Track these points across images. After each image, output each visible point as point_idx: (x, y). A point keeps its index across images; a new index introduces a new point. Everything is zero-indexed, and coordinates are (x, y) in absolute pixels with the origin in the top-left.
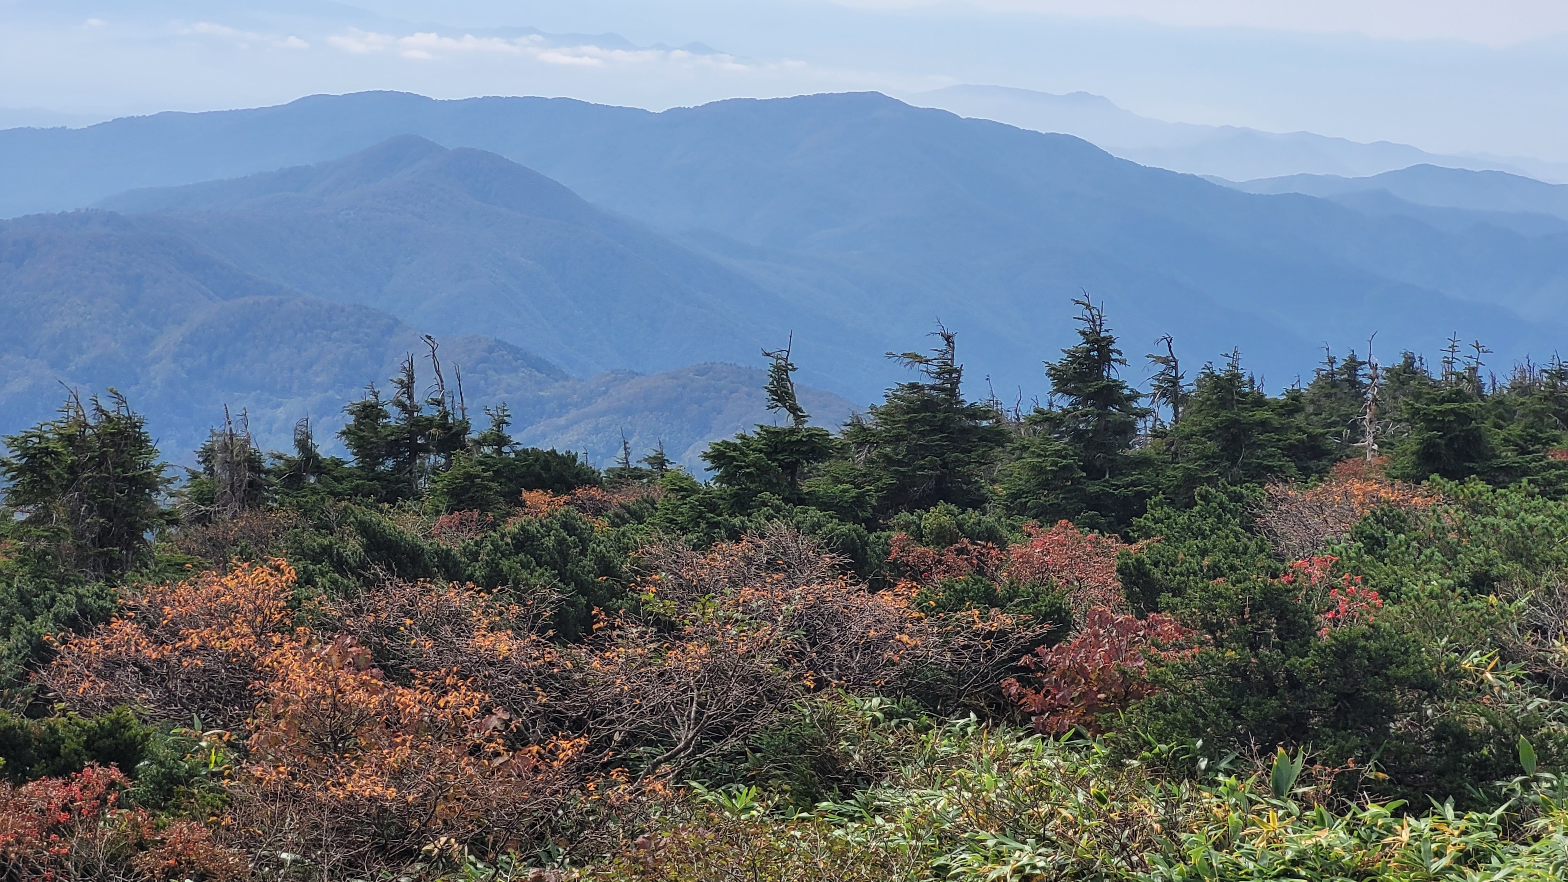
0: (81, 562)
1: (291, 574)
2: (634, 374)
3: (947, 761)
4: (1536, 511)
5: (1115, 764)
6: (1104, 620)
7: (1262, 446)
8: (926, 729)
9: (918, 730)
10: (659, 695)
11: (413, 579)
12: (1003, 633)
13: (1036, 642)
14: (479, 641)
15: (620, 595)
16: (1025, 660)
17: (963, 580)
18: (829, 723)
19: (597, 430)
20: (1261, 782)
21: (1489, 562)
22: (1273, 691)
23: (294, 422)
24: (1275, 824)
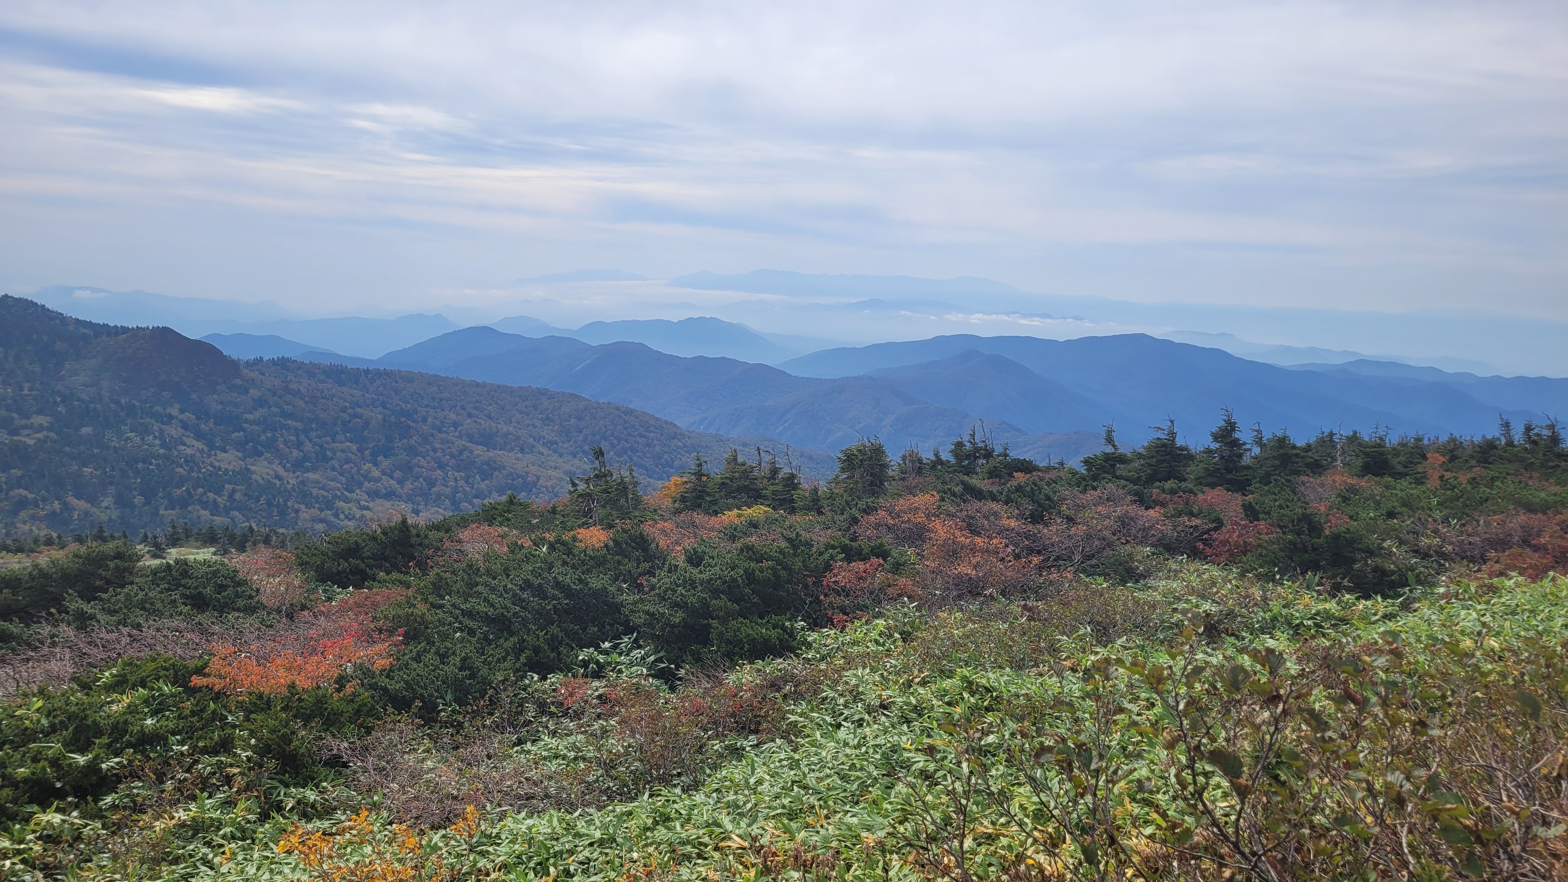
0: (864, 492)
1: (937, 497)
2: (1051, 434)
3: (1175, 571)
4: (1413, 489)
5: (1242, 575)
6: (1237, 523)
7: (1297, 463)
8: (1168, 559)
9: (1164, 560)
10: (1068, 543)
11: (980, 500)
12: (1196, 526)
13: (1209, 530)
14: (1004, 522)
15: (1054, 508)
16: (1205, 536)
17: (1180, 507)
18: (1130, 555)
19: (1038, 453)
20: (1301, 584)
21: (1394, 507)
22: (1307, 552)
23: (932, 448)
24: (1307, 600)
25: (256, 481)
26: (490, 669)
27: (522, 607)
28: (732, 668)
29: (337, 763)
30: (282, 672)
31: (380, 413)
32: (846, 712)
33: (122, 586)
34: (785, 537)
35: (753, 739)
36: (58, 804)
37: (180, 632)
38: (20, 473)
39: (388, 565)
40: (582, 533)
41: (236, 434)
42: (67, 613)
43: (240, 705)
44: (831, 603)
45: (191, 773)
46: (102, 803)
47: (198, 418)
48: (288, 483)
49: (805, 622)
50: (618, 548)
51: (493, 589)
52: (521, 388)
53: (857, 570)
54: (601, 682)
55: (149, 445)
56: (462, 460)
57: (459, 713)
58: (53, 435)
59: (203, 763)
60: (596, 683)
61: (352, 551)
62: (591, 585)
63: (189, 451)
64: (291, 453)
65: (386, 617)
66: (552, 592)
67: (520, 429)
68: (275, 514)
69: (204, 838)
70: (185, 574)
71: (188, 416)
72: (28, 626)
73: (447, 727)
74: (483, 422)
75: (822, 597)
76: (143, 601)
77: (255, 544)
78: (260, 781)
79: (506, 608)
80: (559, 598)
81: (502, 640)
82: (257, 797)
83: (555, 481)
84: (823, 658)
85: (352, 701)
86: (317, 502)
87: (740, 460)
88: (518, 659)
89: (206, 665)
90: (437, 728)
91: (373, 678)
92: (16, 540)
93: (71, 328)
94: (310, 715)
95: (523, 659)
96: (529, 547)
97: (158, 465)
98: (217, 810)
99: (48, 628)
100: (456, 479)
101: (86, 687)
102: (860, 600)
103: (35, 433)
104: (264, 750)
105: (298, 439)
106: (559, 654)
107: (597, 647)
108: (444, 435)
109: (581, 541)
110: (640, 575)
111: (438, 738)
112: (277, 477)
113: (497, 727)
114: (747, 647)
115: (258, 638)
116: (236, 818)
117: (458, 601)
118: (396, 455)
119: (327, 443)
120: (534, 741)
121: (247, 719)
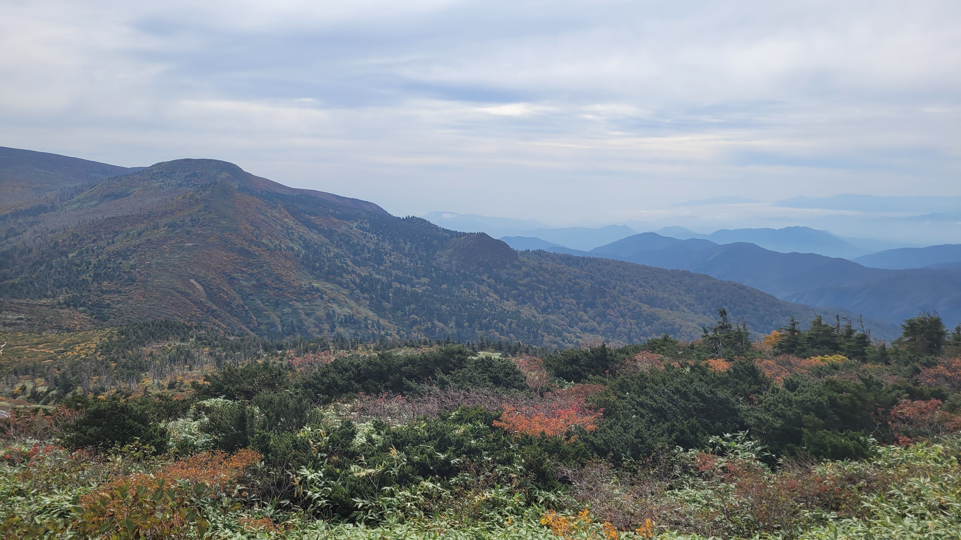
0: (925, 351)
25: (523, 318)
26: (653, 440)
27: (673, 404)
28: (819, 462)
29: (565, 481)
30: (537, 425)
31: (590, 283)
32: (910, 507)
33: (461, 368)
34: (861, 378)
35: (834, 514)
36: (431, 479)
37: (488, 396)
38: (414, 307)
39: (594, 371)
40: (712, 362)
41: (514, 291)
42: (436, 380)
43: (517, 440)
44: (897, 427)
45: (492, 473)
46: (450, 481)
47: (496, 282)
48: (539, 320)
49: (876, 439)
50: (736, 373)
51: (656, 391)
52: (672, 270)
53: (919, 406)
54: (724, 458)
55: (472, 295)
56: (634, 313)
57: (634, 464)
58: (429, 288)
59: (498, 469)
60: (720, 459)
61: (575, 361)
62: (718, 395)
63: (491, 300)
64: (541, 303)
65: (593, 401)
66: (692, 397)
67: (671, 295)
68: (531, 337)
69: (498, 510)
70: (490, 365)
71: (492, 281)
72: (419, 384)
73: (627, 471)
74: (648, 290)
75: (890, 423)
76: (470, 377)
77: (521, 353)
78: (526, 484)
79: (664, 403)
80: (697, 402)
81: (661, 423)
82: (525, 492)
83: (692, 329)
84: (890, 466)
85: (574, 447)
86: (553, 332)
87: (823, 323)
88: (670, 436)
89: (500, 415)
90: (621, 471)
91: (586, 435)
92: (411, 341)
93: (440, 233)
94: (552, 451)
95: (673, 437)
96: (678, 368)
97: (476, 306)
98: (504, 496)
99: (428, 386)
100: (631, 324)
101: (444, 419)
102: (921, 429)
103: (423, 286)
104: (529, 466)
105: (545, 296)
106: (696, 437)
107: (722, 436)
108: (625, 297)
109: (712, 367)
110: (751, 393)
111: (622, 477)
112: (534, 317)
113: (657, 476)
114: (829, 450)
115: (526, 404)
116: (514, 502)
117: (635, 396)
118: (597, 307)
119: (560, 298)
120: (680, 489)
121: (520, 448)
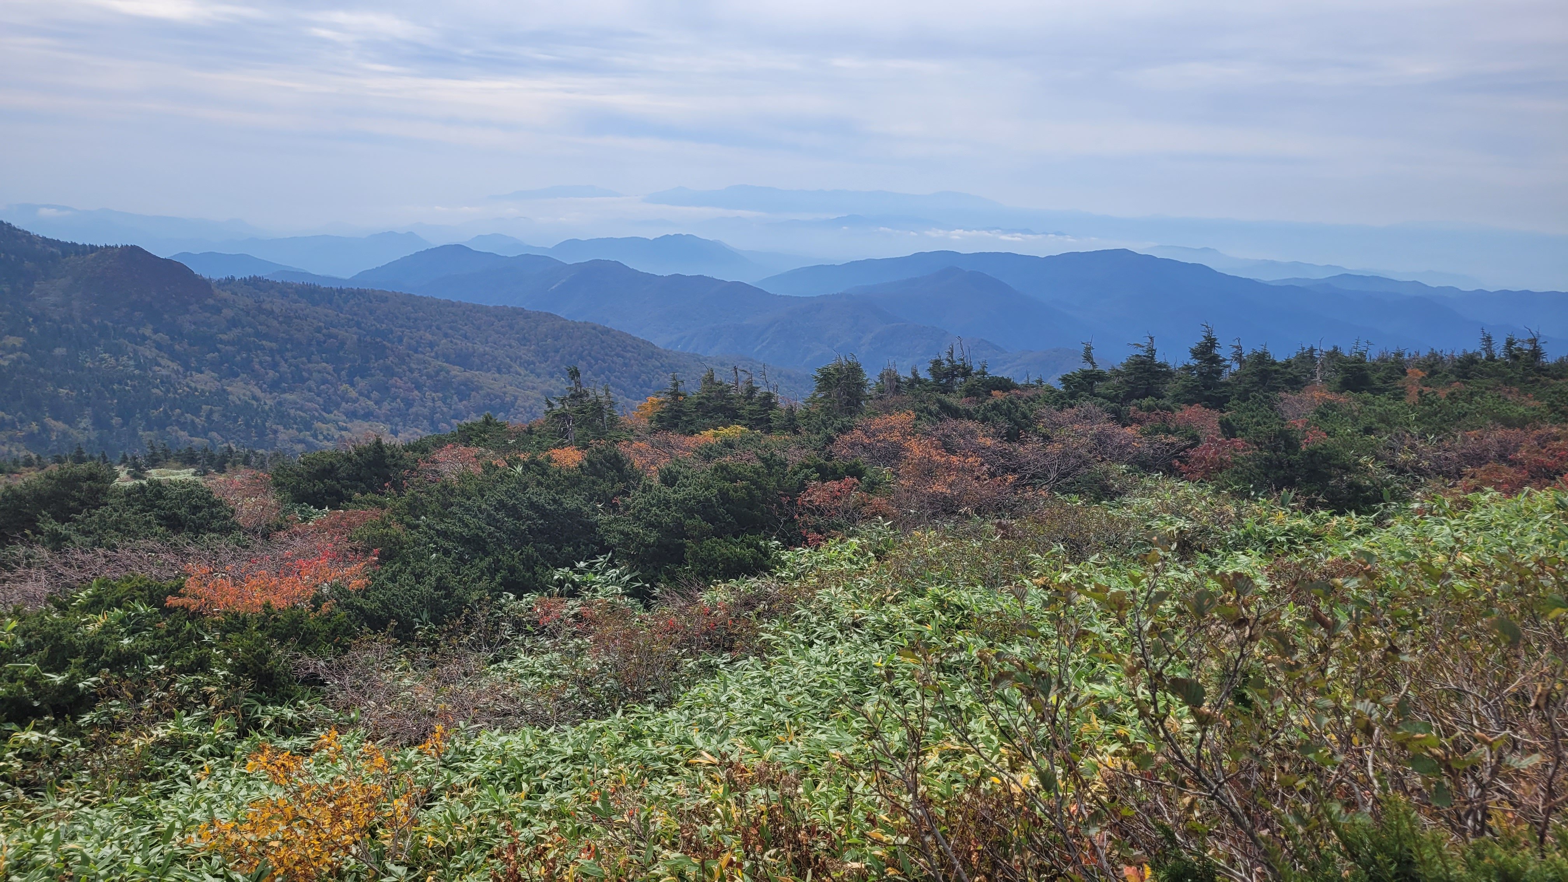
0: (841, 411)
1: (914, 416)
2: (1030, 352)
3: (1151, 489)
4: (1391, 404)
5: (1217, 492)
6: (1213, 440)
7: (1276, 379)
8: (1143, 477)
9: (1140, 477)
10: (1044, 461)
11: (956, 419)
12: (1173, 444)
13: (1186, 447)
14: (980, 440)
15: (1030, 426)
16: (1181, 453)
17: (1157, 425)
18: (1106, 473)
19: (1016, 371)
20: (1276, 501)
21: (1371, 423)
22: (1282, 468)
23: (911, 367)
24: (1281, 516)
25: (234, 402)
26: (465, 589)
27: (496, 527)
28: (707, 586)
29: (314, 682)
30: (257, 592)
31: (355, 333)
32: (819, 630)
33: (97, 508)
34: (759, 457)
35: (727, 656)
36: (36, 723)
37: (156, 553)
39: (363, 486)
40: (557, 453)
41: (211, 355)
42: (42, 534)
43: (216, 625)
44: (805, 522)
45: (169, 692)
46: (80, 721)
47: (172, 339)
48: (265, 404)
49: (780, 541)
50: (592, 468)
51: (468, 510)
52: (496, 307)
53: (831, 489)
54: (576, 601)
55: (123, 365)
56: (438, 381)
57: (436, 632)
58: (26, 356)
59: (180, 682)
60: (571, 603)
61: (328, 472)
62: (565, 505)
63: (164, 372)
64: (267, 374)
65: (361, 538)
66: (526, 512)
67: (496, 349)
68: (254, 434)
69: (183, 754)
70: (159, 495)
71: (162, 337)
73: (423, 646)
74: (459, 342)
75: (796, 516)
76: (117, 522)
77: (234, 465)
78: (237, 699)
79: (480, 528)
80: (534, 519)
81: (477, 561)
82: (234, 715)
83: (532, 401)
84: (797, 577)
85: (328, 620)
86: (295, 423)
87: (717, 379)
88: (493, 579)
89: (181, 585)
90: (414, 647)
91: (349, 598)
93: (38, 247)
94: (286, 635)
95: (498, 579)
96: (504, 468)
97: (133, 386)
98: (195, 728)
99: (23, 549)
100: (433, 400)
101: (62, 608)
102: (834, 519)
103: (9, 354)
104: (240, 669)
105: (273, 360)
106: (535, 574)
107: (572, 567)
108: (420, 356)
109: (556, 461)
110: (615, 495)
111: (415, 656)
112: (254, 398)
113: (474, 645)
114: (721, 566)
115: (234, 558)
116: (214, 735)
117: (433, 522)
118: (372, 375)
119: (303, 363)
120: (511, 659)
121: (223, 638)
